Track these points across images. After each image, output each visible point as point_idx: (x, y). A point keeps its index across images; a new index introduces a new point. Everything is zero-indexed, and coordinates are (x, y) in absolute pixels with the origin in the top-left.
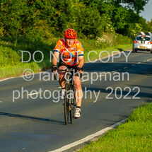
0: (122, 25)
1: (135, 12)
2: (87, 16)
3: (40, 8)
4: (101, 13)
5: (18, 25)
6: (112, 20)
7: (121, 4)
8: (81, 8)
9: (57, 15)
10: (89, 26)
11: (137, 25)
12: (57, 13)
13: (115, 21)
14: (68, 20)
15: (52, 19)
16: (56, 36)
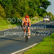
0: (40, 13)
1: (44, 10)
2: (30, 11)
3: (17, 9)
4: (35, 10)
5: (10, 13)
6: (37, 12)
7: (40, 7)
8: (29, 9)
9: (22, 11)
10: (31, 14)
11: (45, 14)
12: (21, 10)
13: (38, 12)
14: (25, 12)
15: (20, 12)
16: (21, 17)
